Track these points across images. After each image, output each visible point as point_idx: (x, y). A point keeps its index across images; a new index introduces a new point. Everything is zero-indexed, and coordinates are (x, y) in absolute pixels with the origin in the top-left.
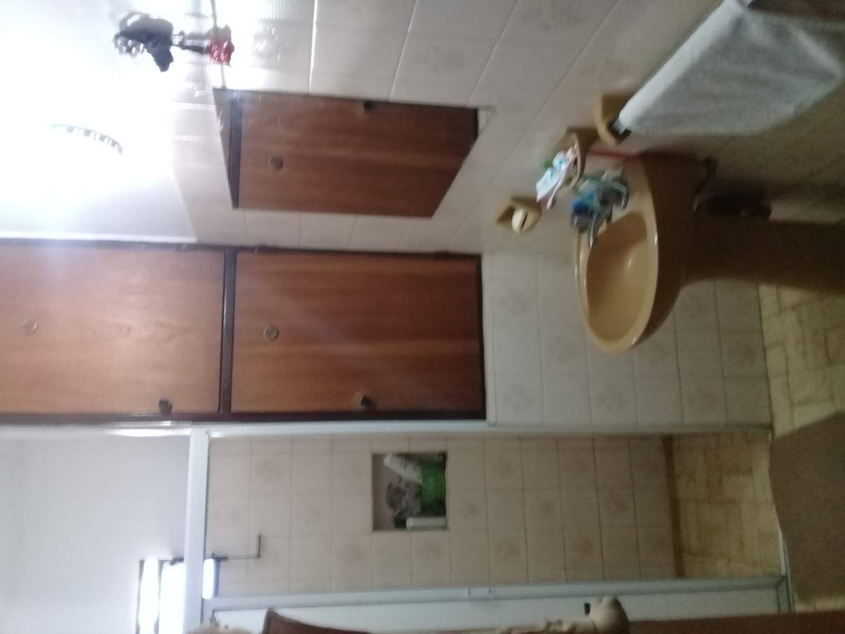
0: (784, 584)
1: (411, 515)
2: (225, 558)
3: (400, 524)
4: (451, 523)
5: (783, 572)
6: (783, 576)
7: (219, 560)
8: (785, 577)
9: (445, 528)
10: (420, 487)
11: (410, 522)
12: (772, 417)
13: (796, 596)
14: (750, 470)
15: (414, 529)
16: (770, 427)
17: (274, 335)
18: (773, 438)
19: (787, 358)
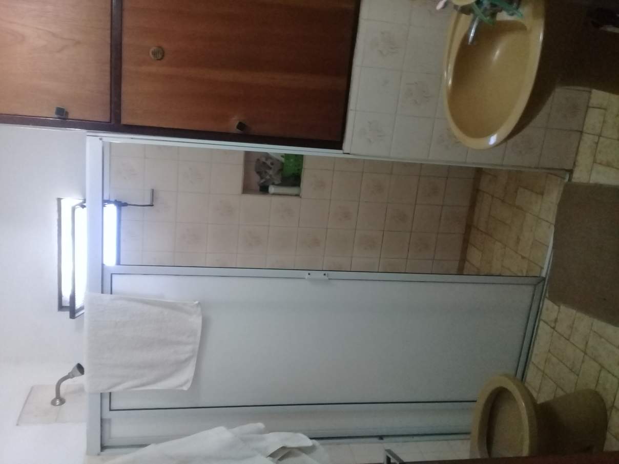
0: (541, 284)
1: (273, 184)
2: (126, 204)
3: (264, 189)
4: (303, 193)
5: (544, 275)
6: (543, 277)
7: (120, 205)
8: (544, 279)
9: (298, 195)
10: (282, 164)
11: (272, 189)
12: (574, 164)
13: (547, 295)
14: (542, 194)
15: (274, 194)
16: (571, 172)
17: (160, 56)
18: (570, 180)
19: (604, 122)
